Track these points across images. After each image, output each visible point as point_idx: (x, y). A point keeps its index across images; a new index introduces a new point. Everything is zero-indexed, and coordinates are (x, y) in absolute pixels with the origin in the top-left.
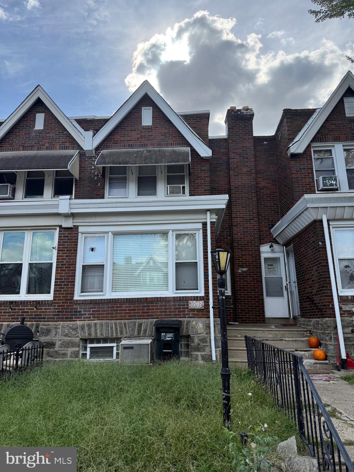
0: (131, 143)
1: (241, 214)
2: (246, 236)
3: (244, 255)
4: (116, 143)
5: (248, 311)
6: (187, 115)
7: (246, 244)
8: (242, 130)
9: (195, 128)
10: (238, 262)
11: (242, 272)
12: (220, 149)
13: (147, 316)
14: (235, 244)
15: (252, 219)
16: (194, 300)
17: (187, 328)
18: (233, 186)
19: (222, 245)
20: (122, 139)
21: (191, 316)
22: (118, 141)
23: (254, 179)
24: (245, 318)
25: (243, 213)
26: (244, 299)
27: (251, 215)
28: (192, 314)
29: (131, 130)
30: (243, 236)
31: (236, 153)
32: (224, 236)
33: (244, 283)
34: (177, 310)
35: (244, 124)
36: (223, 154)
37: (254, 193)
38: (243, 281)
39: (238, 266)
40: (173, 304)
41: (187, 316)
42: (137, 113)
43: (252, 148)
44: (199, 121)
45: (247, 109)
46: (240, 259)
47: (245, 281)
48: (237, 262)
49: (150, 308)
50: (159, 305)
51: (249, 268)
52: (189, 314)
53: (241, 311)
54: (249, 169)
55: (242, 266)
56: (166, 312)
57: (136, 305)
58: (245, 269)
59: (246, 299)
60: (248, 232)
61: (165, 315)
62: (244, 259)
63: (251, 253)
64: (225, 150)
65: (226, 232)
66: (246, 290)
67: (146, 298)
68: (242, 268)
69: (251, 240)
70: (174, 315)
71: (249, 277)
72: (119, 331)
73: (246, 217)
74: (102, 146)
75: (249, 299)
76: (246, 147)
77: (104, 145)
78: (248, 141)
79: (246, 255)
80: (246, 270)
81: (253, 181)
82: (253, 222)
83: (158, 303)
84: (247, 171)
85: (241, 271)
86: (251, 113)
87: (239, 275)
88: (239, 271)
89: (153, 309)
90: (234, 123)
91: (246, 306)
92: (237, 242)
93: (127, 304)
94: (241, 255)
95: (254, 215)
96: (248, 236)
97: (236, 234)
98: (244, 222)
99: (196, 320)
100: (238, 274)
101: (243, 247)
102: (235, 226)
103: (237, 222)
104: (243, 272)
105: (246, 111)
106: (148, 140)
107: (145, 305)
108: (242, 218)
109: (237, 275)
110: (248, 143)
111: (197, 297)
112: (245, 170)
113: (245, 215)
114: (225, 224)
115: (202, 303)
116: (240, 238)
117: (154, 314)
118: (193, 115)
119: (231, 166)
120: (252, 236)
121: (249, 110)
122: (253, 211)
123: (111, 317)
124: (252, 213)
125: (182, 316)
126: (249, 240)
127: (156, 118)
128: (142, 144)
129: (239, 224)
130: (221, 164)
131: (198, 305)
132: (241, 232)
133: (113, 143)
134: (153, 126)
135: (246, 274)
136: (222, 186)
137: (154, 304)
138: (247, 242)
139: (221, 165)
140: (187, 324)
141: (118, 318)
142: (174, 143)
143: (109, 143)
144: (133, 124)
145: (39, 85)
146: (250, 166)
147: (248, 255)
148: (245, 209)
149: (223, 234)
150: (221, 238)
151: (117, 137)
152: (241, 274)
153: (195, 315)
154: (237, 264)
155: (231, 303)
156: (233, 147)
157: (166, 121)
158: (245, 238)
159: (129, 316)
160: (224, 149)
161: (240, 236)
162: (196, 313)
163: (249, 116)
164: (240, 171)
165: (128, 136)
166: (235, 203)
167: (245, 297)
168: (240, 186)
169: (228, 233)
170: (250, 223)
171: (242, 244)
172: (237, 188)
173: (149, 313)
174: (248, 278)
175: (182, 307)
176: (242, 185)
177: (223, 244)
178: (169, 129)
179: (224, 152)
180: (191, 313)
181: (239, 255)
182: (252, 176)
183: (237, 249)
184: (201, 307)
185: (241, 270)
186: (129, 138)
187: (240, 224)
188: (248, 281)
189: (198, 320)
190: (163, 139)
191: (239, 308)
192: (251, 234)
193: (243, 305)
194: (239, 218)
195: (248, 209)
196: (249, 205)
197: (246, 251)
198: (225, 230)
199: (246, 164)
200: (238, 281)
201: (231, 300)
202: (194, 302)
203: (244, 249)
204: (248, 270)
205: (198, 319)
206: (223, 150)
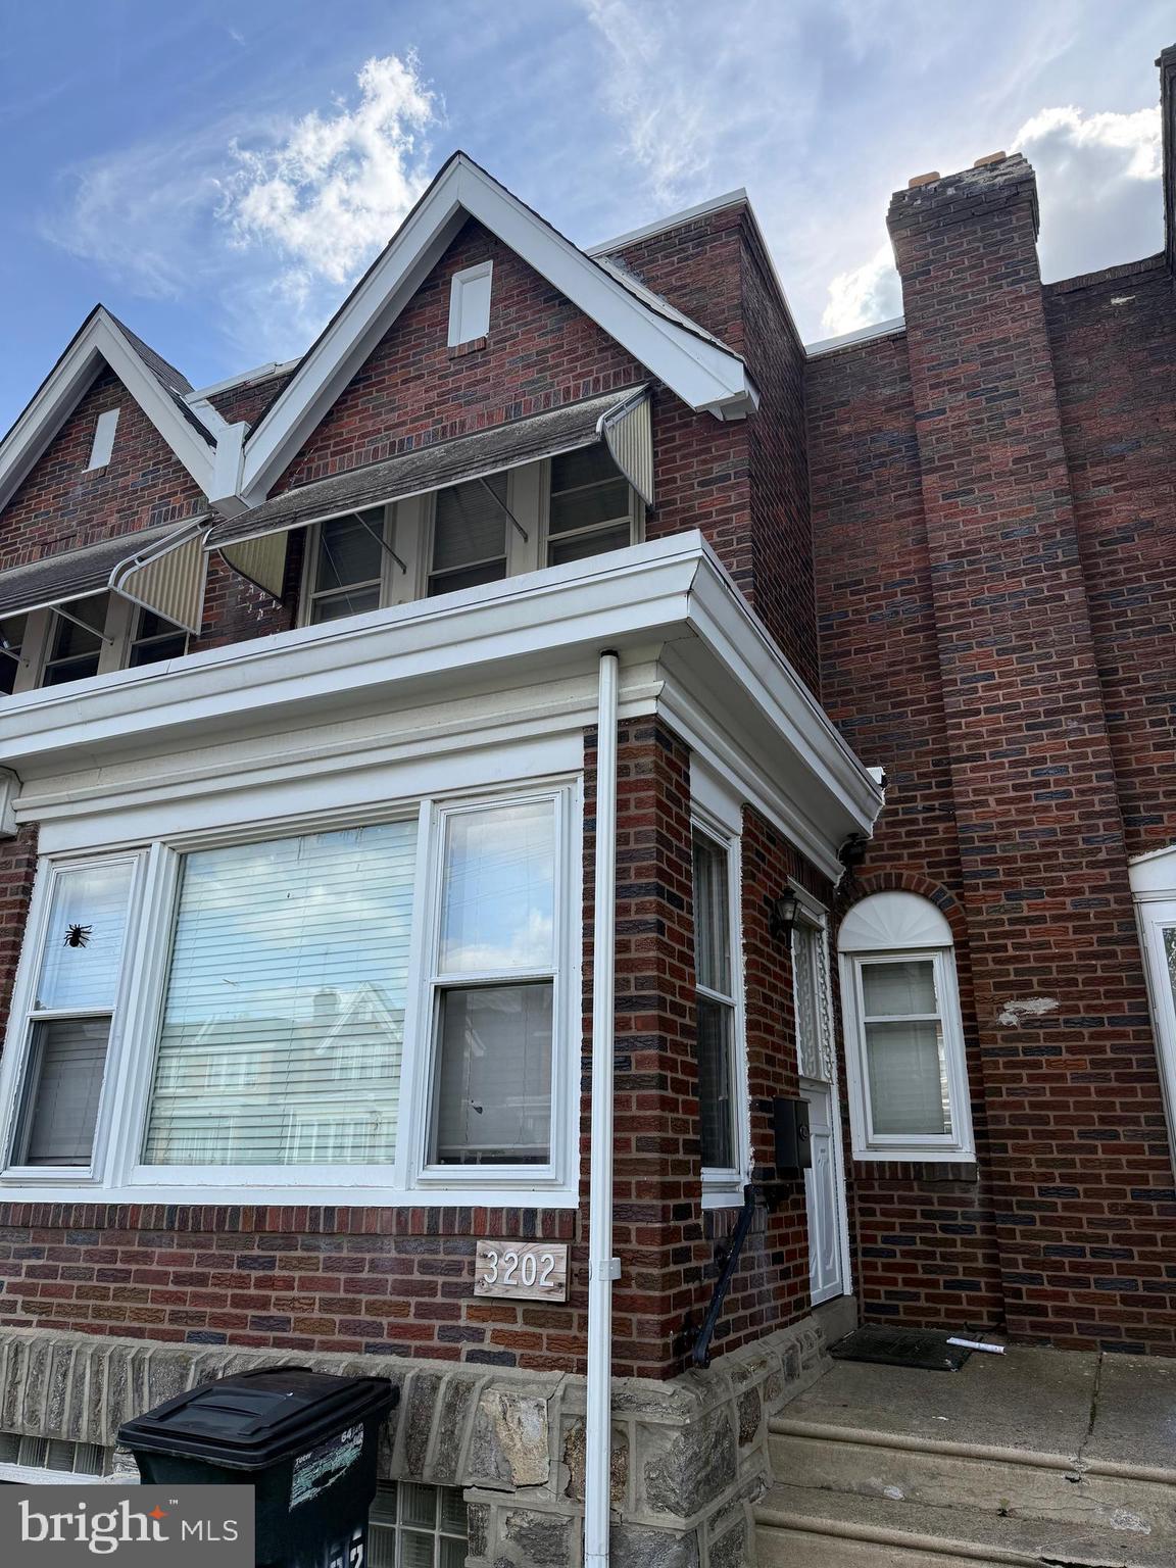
0: (401, 433)
1: (999, 687)
2: (1035, 810)
3: (1027, 921)
4: (343, 451)
5: (1074, 1267)
6: (638, 246)
7: (1039, 857)
8: (974, 267)
9: (677, 289)
10: (997, 961)
11: (1024, 1025)
12: (873, 387)
13: (259, 1322)
14: (973, 862)
15: (1063, 711)
16: (513, 1236)
17: (449, 1436)
18: (942, 548)
19: (906, 873)
20: (370, 426)
21: (487, 1346)
22: (351, 440)
23: (1061, 493)
24: (1058, 1311)
25: (1011, 685)
26: (1043, 1192)
27: (1060, 689)
28: (498, 1337)
29: (405, 382)
30: (1019, 812)
31: (950, 382)
32: (914, 822)
33: (1039, 1092)
34: (413, 1300)
35: (981, 240)
36: (889, 410)
37: (1064, 564)
38: (1032, 1078)
39: (998, 986)
40: (394, 1254)
41: (466, 1346)
42: (430, 304)
43: (1039, 341)
44: (698, 254)
45: (994, 163)
46: (1004, 948)
47: (1045, 1078)
48: (991, 966)
49: (277, 1272)
50: (321, 1256)
51: (1066, 996)
52: (477, 1335)
53: (1027, 1264)
54: (1025, 449)
55: (1024, 991)
56: (352, 1306)
57: (214, 1251)
58: (1041, 1006)
59: (1058, 1192)
60: (1046, 784)
61: (346, 1327)
62: (1030, 946)
63: (1075, 905)
64: (898, 389)
65: (925, 798)
66: (1053, 1135)
67: (261, 1211)
68: (1023, 997)
69: (1067, 831)
70: (398, 1331)
71: (1070, 1050)
72: (104, 1411)
73: (1028, 704)
74: (291, 475)
75: (1075, 1193)
76: (1005, 340)
77: (301, 472)
78: (1010, 311)
79: (1041, 919)
80: (1049, 1012)
81: (1057, 505)
82: (1075, 724)
83: (317, 1248)
84: (1016, 461)
85: (1014, 1020)
86: (1018, 172)
87: (1005, 1039)
88: (1006, 1018)
89: (288, 1284)
90: (926, 247)
91: (1057, 1237)
92: (979, 850)
93: (170, 1246)
94: (1012, 922)
95: (1073, 686)
96: (1047, 809)
97: (973, 805)
98: (1019, 728)
99: (512, 1382)
100: (999, 1034)
101: (1021, 871)
102: (967, 759)
103: (978, 735)
104: (1030, 1021)
105: (989, 174)
106: (468, 403)
107: (256, 1252)
108: (1002, 708)
109: (994, 1039)
110: (1014, 320)
111: (531, 1213)
112: (1003, 454)
113: (1023, 694)
114: (919, 755)
115: (558, 1259)
116: (1001, 825)
117: (291, 1315)
118: (667, 235)
119: (925, 452)
120: (1074, 806)
121: (1002, 166)
122: (1071, 663)
123: (98, 1312)
124: (1065, 676)
125: (436, 1343)
126: (1053, 832)
127: (505, 299)
128: (444, 428)
129: (987, 745)
130: (882, 455)
131: (528, 1277)
132: (1003, 789)
133: (334, 454)
134: (491, 336)
135: (1049, 1037)
136: (893, 566)
137: (299, 1253)
138: (1043, 845)
139: (883, 465)
140: (451, 1408)
141: (127, 1323)
142: (577, 388)
143: (320, 458)
144: (415, 355)
145: (99, 306)
146: (1035, 428)
147: (1056, 918)
148: (1020, 660)
149: (906, 811)
150: (897, 835)
151: (351, 425)
152: (1019, 1038)
153: (515, 1344)
154: (989, 974)
155: (977, 1208)
156: (933, 359)
157: (546, 301)
158: (1029, 823)
159: (175, 1317)
160: (894, 382)
161: (996, 814)
162: (518, 1327)
163: (1006, 194)
164: (976, 470)
165: (392, 410)
166: (959, 638)
167: (1050, 1178)
168: (982, 541)
169: (936, 803)
170: (1056, 735)
171: (1013, 860)
172: (964, 554)
173: (264, 1303)
174: (1065, 1056)
175: (441, 1279)
176: (991, 538)
177: (907, 867)
178: (560, 329)
179: (892, 398)
180: (489, 1327)
181: (1001, 923)
182: (1051, 481)
183: (987, 886)
184: (550, 1291)
185: (1019, 1013)
186: (394, 418)
187: (995, 744)
188: (1062, 1077)
189: (525, 1383)
190: (533, 382)
191: (1017, 1249)
192: (1068, 794)
193: (1038, 1226)
194: (988, 711)
195: (1039, 657)
196: (1044, 634)
197: (1040, 895)
198: (916, 788)
199: (1009, 427)
200: (1003, 1079)
201: (975, 1195)
202: (512, 1248)
203: (1028, 883)
204: (1059, 1010)
205: (530, 1373)
206: (888, 392)
